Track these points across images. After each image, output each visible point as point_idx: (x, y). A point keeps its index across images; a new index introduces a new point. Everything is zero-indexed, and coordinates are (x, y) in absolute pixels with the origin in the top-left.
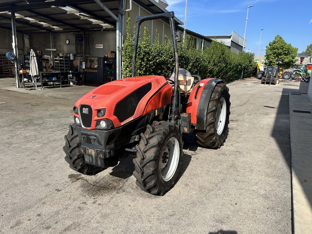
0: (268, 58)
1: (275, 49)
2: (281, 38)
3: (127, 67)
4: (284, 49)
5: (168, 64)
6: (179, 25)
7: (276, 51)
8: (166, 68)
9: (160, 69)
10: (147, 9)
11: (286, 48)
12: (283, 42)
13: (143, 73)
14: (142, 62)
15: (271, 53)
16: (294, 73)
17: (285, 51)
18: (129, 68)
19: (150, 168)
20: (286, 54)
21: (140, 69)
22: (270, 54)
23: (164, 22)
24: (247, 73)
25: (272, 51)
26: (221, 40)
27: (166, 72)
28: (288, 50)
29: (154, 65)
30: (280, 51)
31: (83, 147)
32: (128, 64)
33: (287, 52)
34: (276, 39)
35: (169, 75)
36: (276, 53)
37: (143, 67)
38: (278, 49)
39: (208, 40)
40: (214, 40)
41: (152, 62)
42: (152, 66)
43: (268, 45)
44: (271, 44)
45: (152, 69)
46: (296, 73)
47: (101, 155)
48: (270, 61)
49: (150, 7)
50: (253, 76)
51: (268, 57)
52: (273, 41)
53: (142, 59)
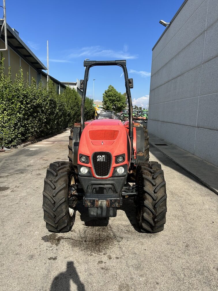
0: (105, 104)
1: (110, 97)
2: (113, 87)
3: (5, 110)
4: (117, 97)
5: (42, 107)
6: (42, 70)
7: (111, 98)
8: (40, 111)
9: (35, 112)
10: (15, 51)
11: (118, 96)
12: (115, 91)
13: (22, 116)
14: (21, 105)
15: (107, 99)
16: (122, 116)
17: (118, 98)
18: (7, 111)
19: (163, 207)
20: (118, 101)
21: (19, 112)
22: (107, 101)
23: (30, 66)
24: (89, 116)
25: (108, 98)
26: (73, 86)
27: (41, 115)
28: (119, 98)
29: (31, 108)
30: (114, 98)
31: (90, 200)
32: (5, 107)
33: (119, 99)
34: (109, 88)
35: (43, 117)
36: (111, 99)
37: (22, 110)
38: (113, 97)
39: (63, 86)
40: (67, 86)
41: (30, 105)
42: (30, 109)
43: (104, 93)
44: (107, 92)
45: (30, 112)
46: (123, 116)
47: (117, 204)
48: (108, 106)
49: (18, 49)
50: (92, 118)
51: (105, 102)
52: (108, 90)
53: (22, 102)
